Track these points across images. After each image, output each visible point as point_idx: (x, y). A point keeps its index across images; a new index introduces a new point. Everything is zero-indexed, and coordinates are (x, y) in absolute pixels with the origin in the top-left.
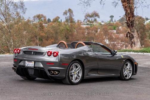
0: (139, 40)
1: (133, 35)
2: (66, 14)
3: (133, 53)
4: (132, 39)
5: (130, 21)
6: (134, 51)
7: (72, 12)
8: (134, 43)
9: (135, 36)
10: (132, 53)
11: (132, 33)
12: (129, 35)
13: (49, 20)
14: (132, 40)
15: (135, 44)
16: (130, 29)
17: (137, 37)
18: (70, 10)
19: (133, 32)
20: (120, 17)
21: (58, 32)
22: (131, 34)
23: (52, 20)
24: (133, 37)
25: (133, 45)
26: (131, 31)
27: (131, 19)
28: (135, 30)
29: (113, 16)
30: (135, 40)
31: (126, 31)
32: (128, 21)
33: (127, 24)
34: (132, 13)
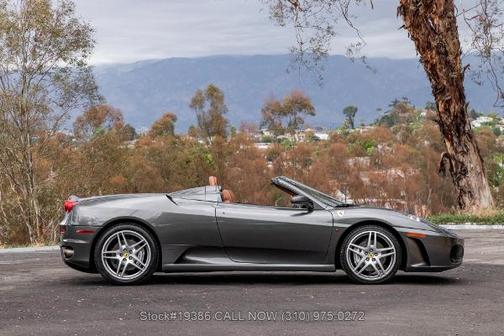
0: (485, 181)
1: (463, 164)
2: (201, 107)
3: (475, 227)
4: (459, 179)
5: (449, 116)
6: (475, 220)
7: (221, 99)
8: (469, 192)
9: (470, 166)
10: (468, 226)
11: (461, 158)
12: (448, 166)
14: (463, 183)
15: (472, 196)
16: (452, 145)
17: (479, 170)
18: (213, 92)
19: (464, 153)
20: (379, 110)
21: (171, 168)
22: (457, 162)
24: (465, 172)
25: (467, 199)
26: (455, 149)
27: (454, 108)
28: (470, 146)
29: (356, 110)
30: (472, 179)
31: (409, 159)
32: (444, 117)
33: (441, 124)
34: (457, 86)
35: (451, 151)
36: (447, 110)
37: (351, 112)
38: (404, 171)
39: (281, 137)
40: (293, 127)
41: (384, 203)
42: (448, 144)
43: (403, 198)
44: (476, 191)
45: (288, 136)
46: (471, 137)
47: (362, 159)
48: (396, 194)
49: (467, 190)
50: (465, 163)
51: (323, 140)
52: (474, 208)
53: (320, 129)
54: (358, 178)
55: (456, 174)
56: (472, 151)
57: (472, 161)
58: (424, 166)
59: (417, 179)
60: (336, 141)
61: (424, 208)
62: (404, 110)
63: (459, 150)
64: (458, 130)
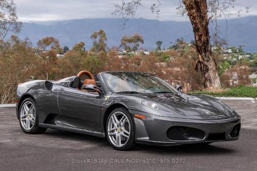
0: (217, 75)
1: (207, 66)
4: (205, 73)
5: (201, 42)
8: (209, 80)
9: (210, 67)
11: (206, 63)
12: (199, 67)
13: (66, 49)
14: (206, 76)
15: (210, 82)
16: (202, 57)
17: (214, 69)
19: (208, 61)
20: (171, 43)
22: (204, 65)
23: (70, 49)
24: (207, 70)
25: (208, 84)
26: (203, 59)
27: (204, 38)
28: (211, 57)
29: (162, 43)
30: (211, 74)
31: (183, 64)
32: (199, 43)
33: (197, 46)
34: (205, 27)
35: (201, 60)
36: (200, 39)
37: (159, 43)
38: (181, 69)
39: (130, 53)
40: (135, 49)
41: (171, 82)
42: (200, 56)
43: (180, 80)
44: (212, 79)
45: (133, 52)
46: (211, 53)
47: (162, 63)
48: (177, 78)
49: (208, 79)
50: (208, 66)
51: (147, 55)
52: (212, 88)
53: (146, 50)
54: (161, 70)
55: (203, 71)
56: (211, 60)
57: (211, 65)
58: (189, 67)
59: (186, 72)
60: (152, 55)
61: (188, 84)
62: (182, 43)
63: (206, 59)
64: (205, 49)
